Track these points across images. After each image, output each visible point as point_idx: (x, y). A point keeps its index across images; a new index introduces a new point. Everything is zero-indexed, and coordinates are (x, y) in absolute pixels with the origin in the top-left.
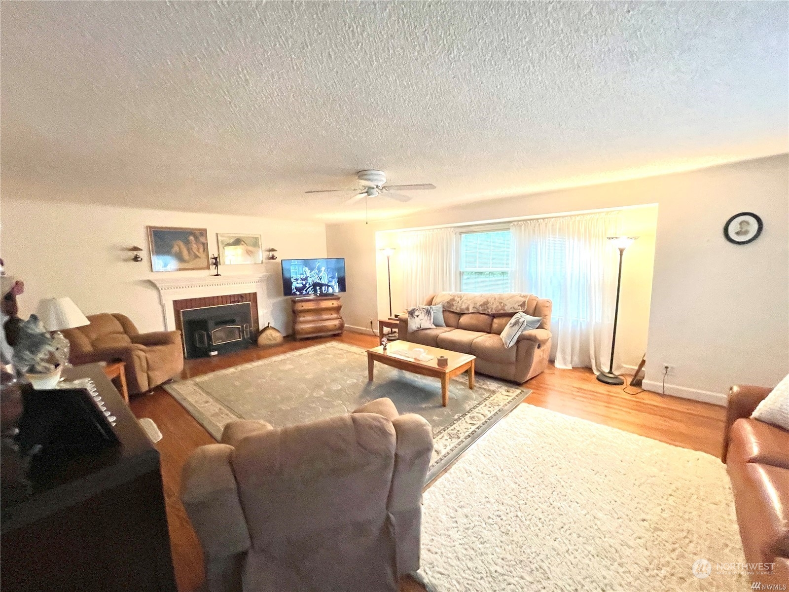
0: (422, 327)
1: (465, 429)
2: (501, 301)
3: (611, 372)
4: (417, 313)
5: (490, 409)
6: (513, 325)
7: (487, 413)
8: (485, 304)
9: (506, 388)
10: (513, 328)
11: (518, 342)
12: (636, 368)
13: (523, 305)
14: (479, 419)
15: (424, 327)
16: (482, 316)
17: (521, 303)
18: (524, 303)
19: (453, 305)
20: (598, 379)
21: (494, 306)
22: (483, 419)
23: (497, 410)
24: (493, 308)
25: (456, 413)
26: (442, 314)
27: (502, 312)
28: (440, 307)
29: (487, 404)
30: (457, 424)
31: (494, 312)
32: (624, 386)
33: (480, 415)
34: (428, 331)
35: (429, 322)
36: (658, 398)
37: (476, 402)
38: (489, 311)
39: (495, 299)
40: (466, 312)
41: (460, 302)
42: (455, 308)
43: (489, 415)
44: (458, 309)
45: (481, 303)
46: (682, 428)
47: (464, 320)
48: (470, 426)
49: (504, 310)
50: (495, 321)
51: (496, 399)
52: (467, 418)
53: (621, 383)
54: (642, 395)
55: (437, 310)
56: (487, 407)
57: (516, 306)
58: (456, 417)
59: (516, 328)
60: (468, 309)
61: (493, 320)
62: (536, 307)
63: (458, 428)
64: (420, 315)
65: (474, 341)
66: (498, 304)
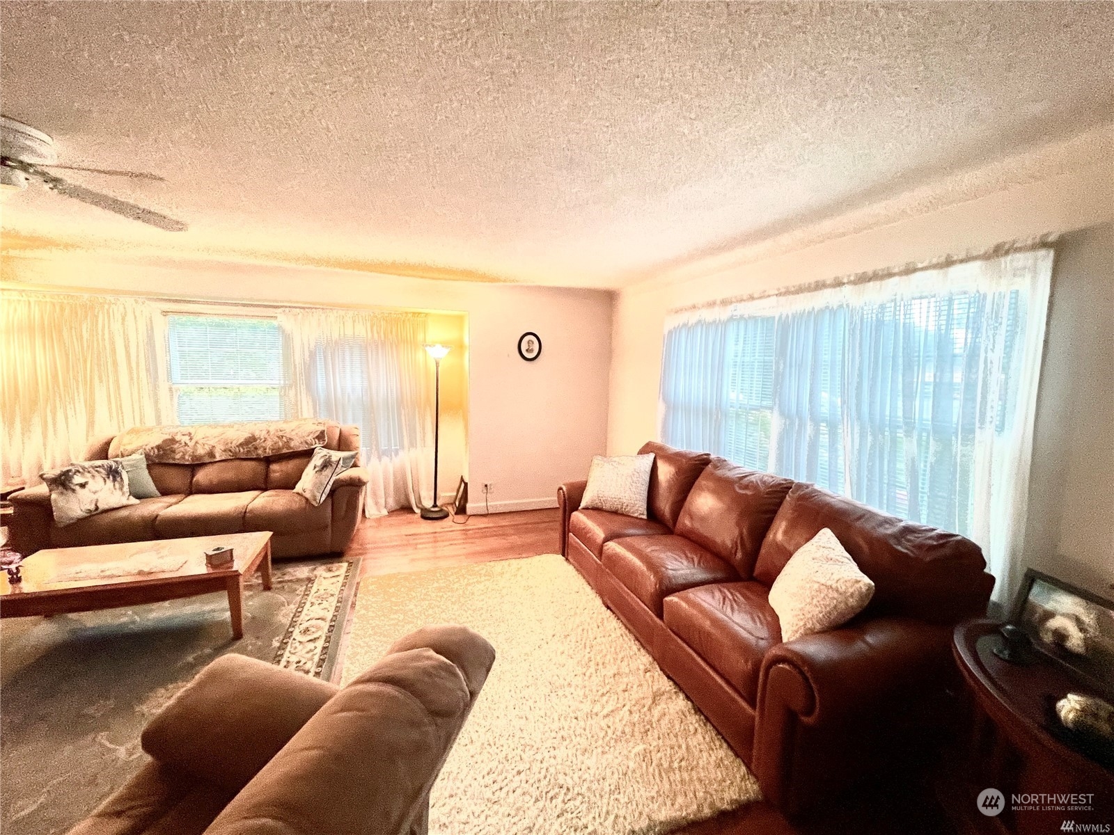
0: (102, 506)
1: (308, 652)
2: (281, 434)
3: (435, 506)
4: (78, 479)
5: (322, 606)
6: (323, 468)
7: (321, 614)
8: (251, 440)
9: (324, 567)
10: (324, 473)
11: (332, 492)
12: (455, 494)
13: (320, 437)
14: (319, 628)
15: (106, 507)
16: (245, 463)
17: (318, 433)
18: (322, 432)
19: (174, 452)
20: (424, 517)
21: (269, 444)
22: (325, 626)
23: (335, 602)
24: (267, 448)
25: (274, 637)
26: (147, 472)
27: (285, 451)
28: (141, 459)
29: (313, 600)
30: (287, 654)
31: (269, 452)
32: (450, 517)
33: (313, 622)
34: (123, 513)
35: (118, 493)
36: (485, 519)
37: (292, 606)
38: (260, 452)
39: (268, 432)
40: (207, 460)
41: (191, 444)
42: (178, 456)
43: (329, 616)
44: (187, 457)
45: (242, 440)
46: (515, 539)
47: (202, 476)
48: (311, 646)
49: (289, 447)
50: (274, 467)
51: (322, 588)
52: (296, 634)
53: (446, 516)
54: (471, 521)
55: (132, 466)
56: (316, 607)
57: (309, 439)
58: (276, 644)
59: (328, 472)
60: (211, 454)
61: (268, 467)
62: (340, 437)
63: (294, 659)
64: (91, 481)
65: (250, 507)
66: (276, 439)
